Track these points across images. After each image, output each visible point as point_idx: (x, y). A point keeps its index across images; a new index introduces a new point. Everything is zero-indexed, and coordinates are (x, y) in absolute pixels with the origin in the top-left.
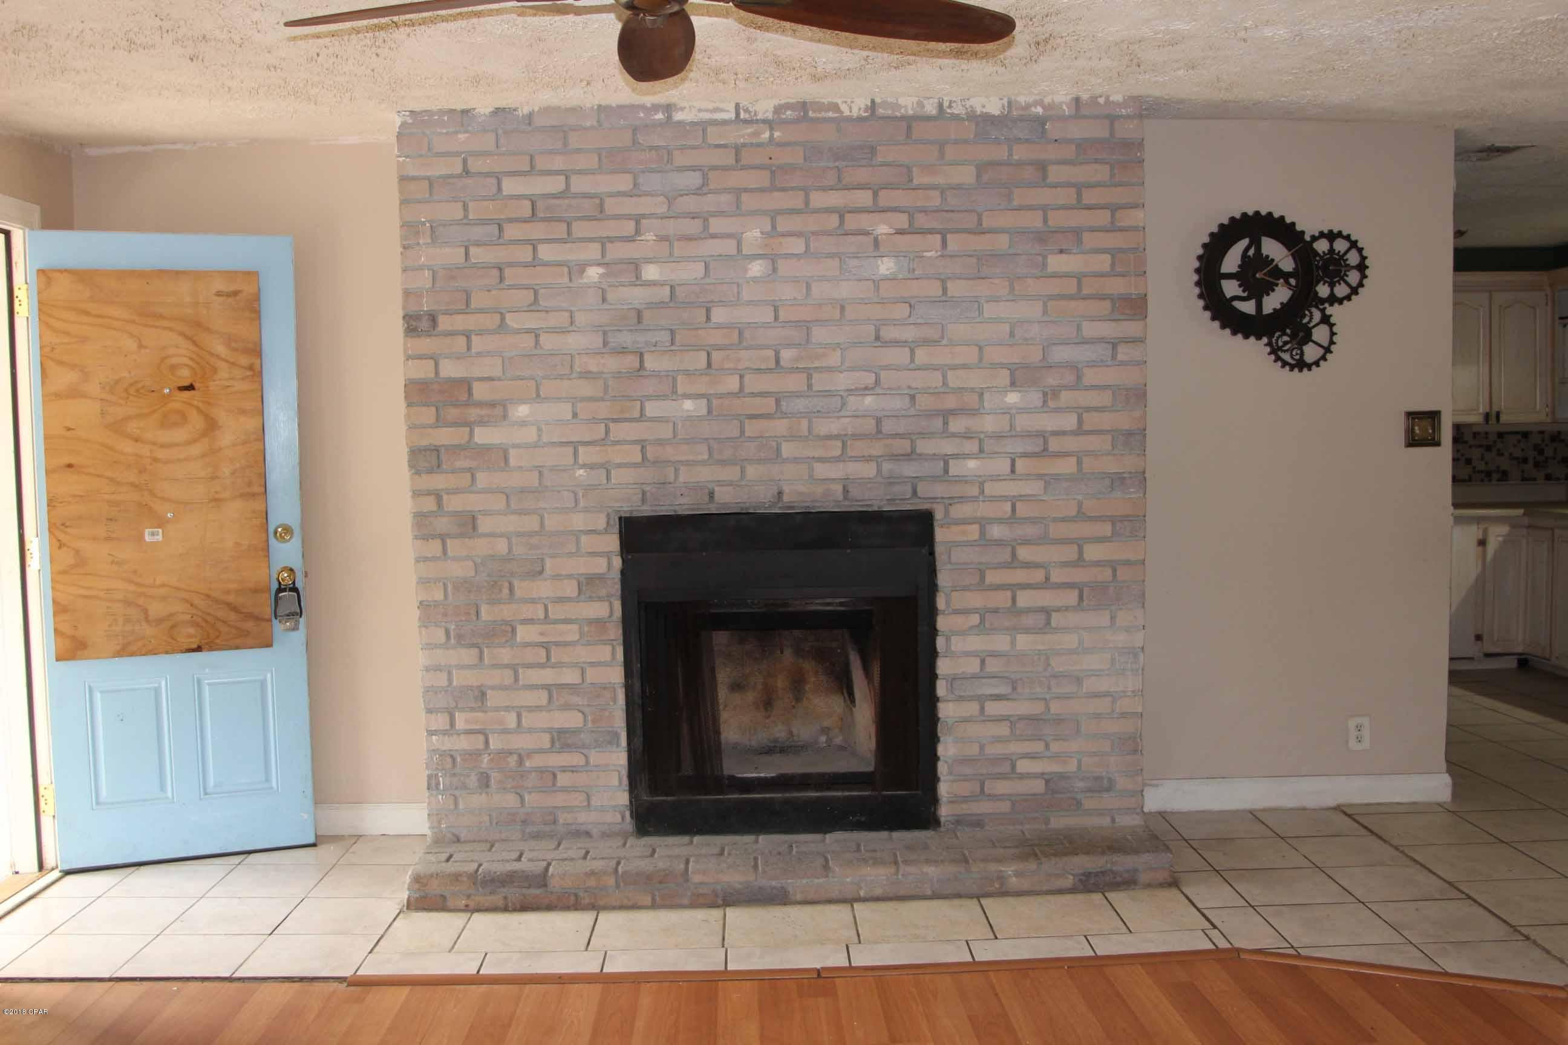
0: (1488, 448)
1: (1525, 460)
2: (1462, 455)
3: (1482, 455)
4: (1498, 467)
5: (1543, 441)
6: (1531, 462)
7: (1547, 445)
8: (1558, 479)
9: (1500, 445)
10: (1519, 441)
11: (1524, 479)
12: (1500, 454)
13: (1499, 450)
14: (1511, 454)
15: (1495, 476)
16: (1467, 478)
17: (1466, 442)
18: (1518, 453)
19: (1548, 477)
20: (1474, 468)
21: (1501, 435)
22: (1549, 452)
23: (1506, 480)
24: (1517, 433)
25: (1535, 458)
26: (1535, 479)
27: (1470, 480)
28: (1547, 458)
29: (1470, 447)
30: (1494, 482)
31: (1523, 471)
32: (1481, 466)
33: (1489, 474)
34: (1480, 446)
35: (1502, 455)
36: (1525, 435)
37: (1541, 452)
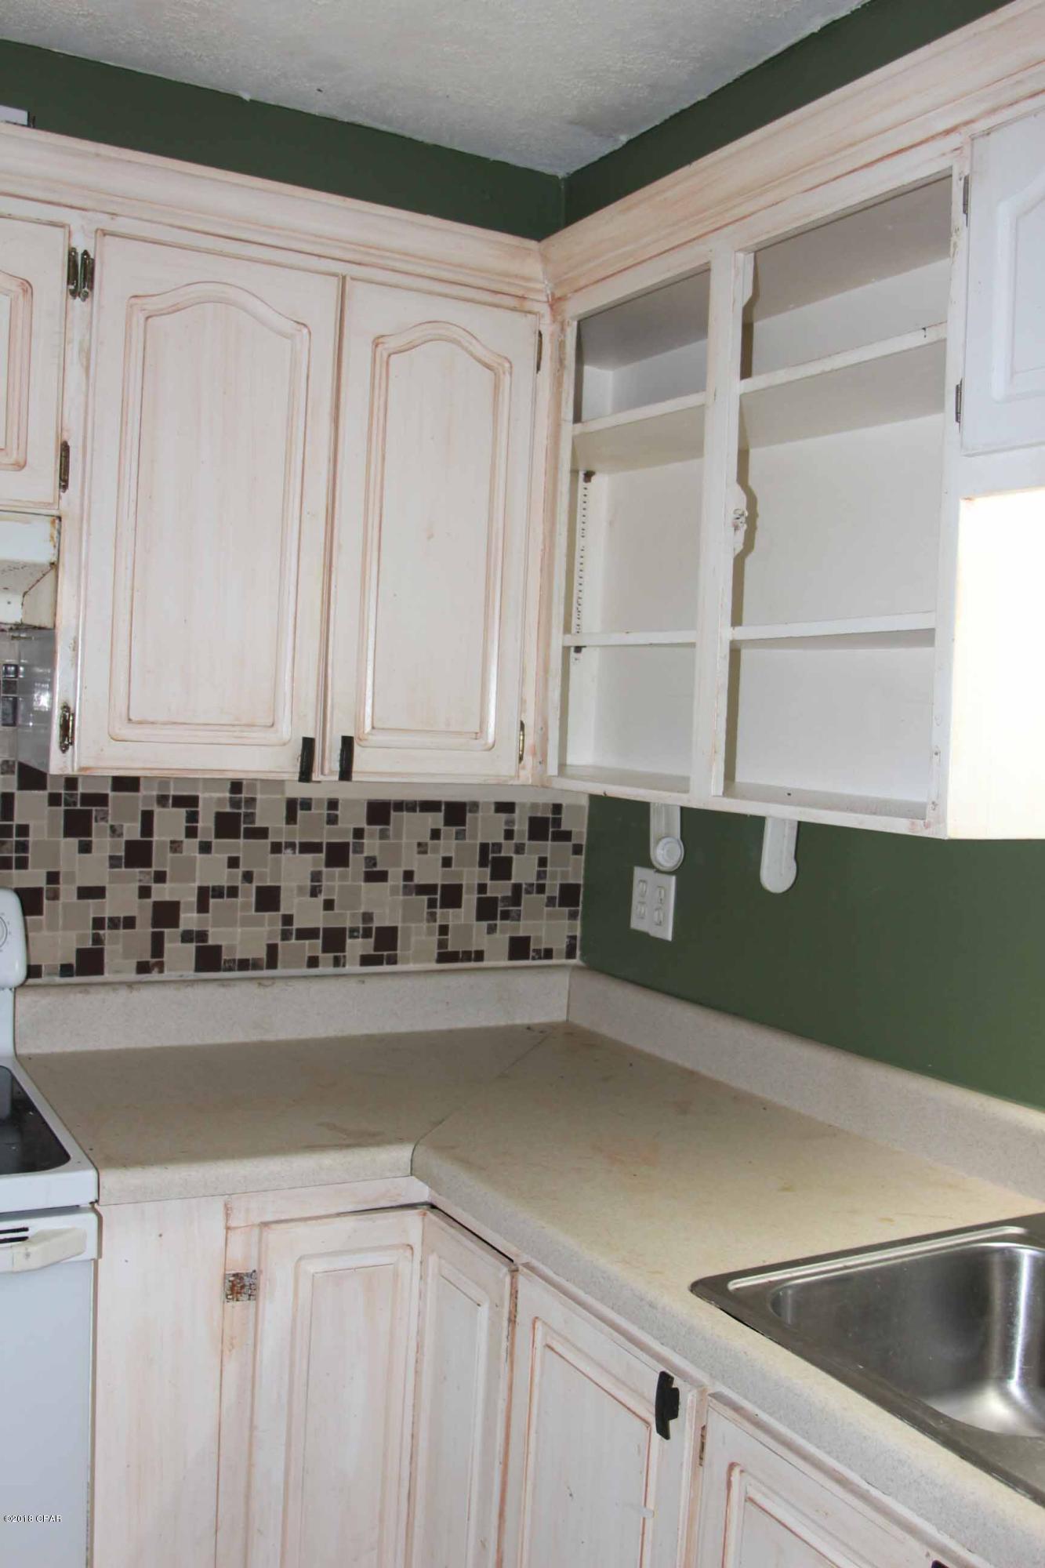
0: (337, 855)
1: (452, 896)
2: (248, 877)
3: (316, 876)
4: (367, 917)
5: (509, 834)
6: (470, 899)
7: (519, 849)
8: (548, 954)
9: (372, 845)
10: (435, 834)
11: (445, 957)
12: (375, 876)
13: (371, 861)
14: (408, 875)
15: (356, 947)
16: (262, 954)
17: (262, 833)
18: (430, 872)
19: (519, 948)
20: (288, 920)
21: (379, 812)
22: (524, 870)
23: (393, 961)
24: (429, 806)
25: (482, 888)
26: (479, 956)
27: (272, 961)
28: (517, 888)
29: (276, 848)
30: (353, 967)
31: (444, 930)
32: (309, 914)
33: (334, 940)
34: (308, 848)
35: (382, 877)
36: (456, 813)
37: (502, 869)
